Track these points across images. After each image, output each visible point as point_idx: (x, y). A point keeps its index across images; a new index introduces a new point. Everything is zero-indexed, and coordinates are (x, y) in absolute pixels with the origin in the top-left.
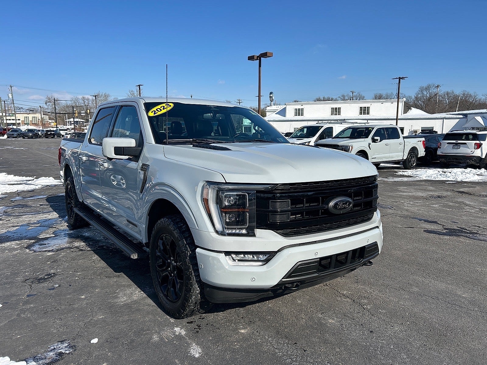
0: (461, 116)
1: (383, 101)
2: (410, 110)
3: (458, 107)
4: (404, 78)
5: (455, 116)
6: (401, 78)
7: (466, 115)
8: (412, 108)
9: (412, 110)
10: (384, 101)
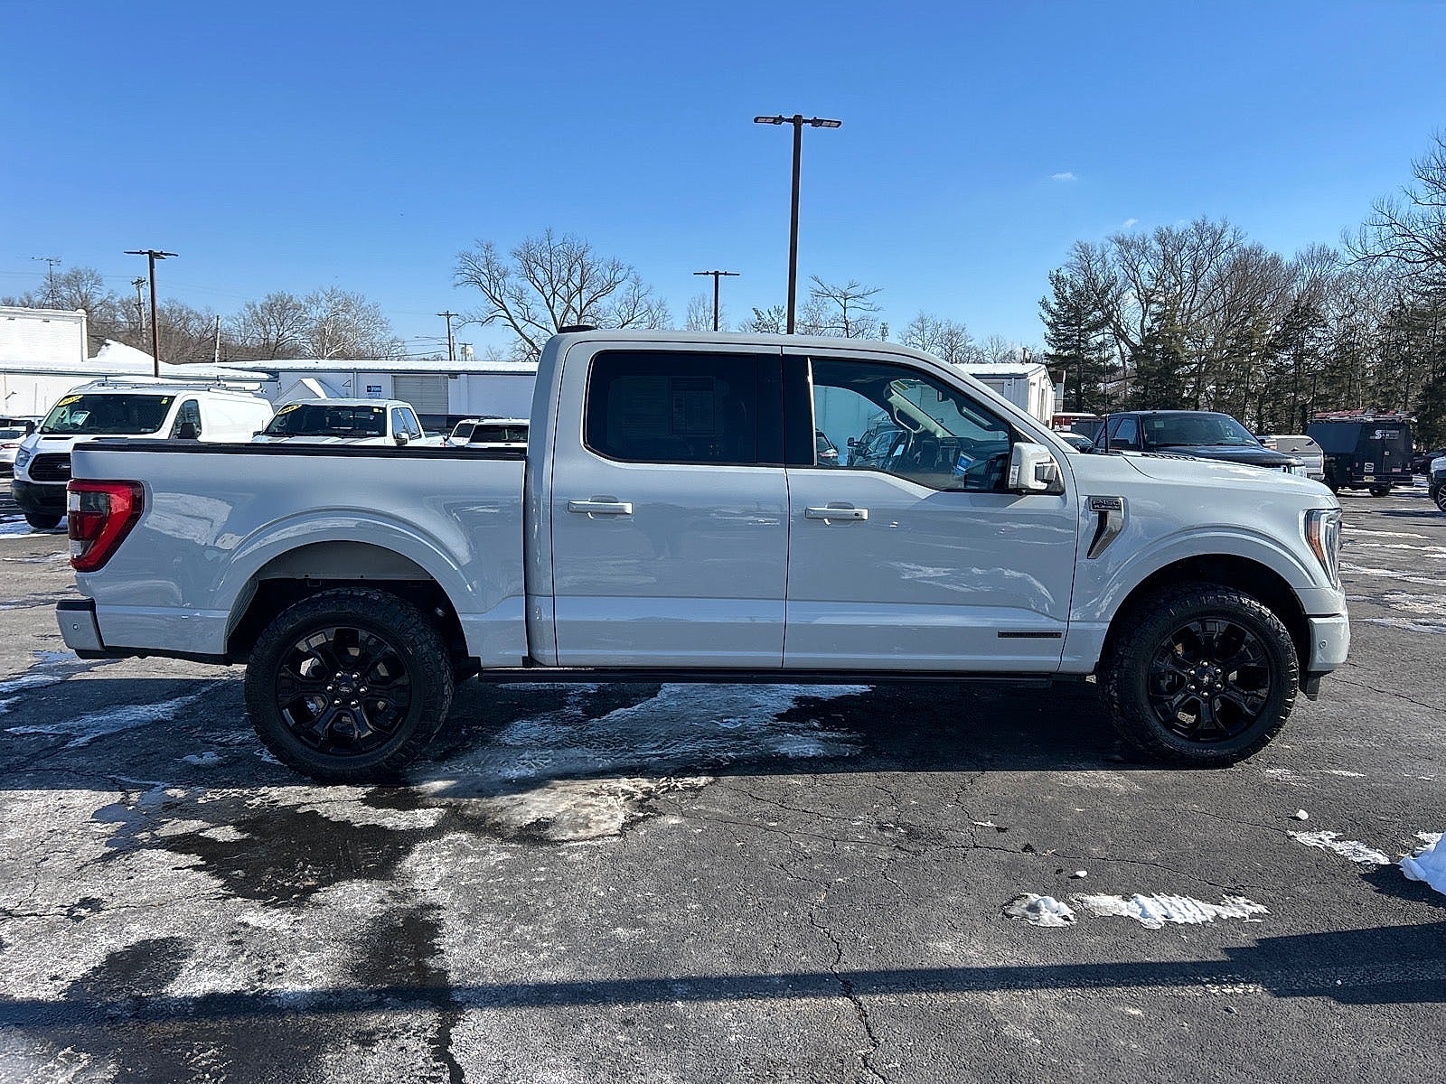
0: (265, 376)
1: (15, 313)
2: (104, 347)
3: (218, 347)
4: (165, 254)
5: (249, 375)
6: (157, 255)
7: (274, 373)
8: (108, 341)
9: (109, 347)
10: (19, 313)
